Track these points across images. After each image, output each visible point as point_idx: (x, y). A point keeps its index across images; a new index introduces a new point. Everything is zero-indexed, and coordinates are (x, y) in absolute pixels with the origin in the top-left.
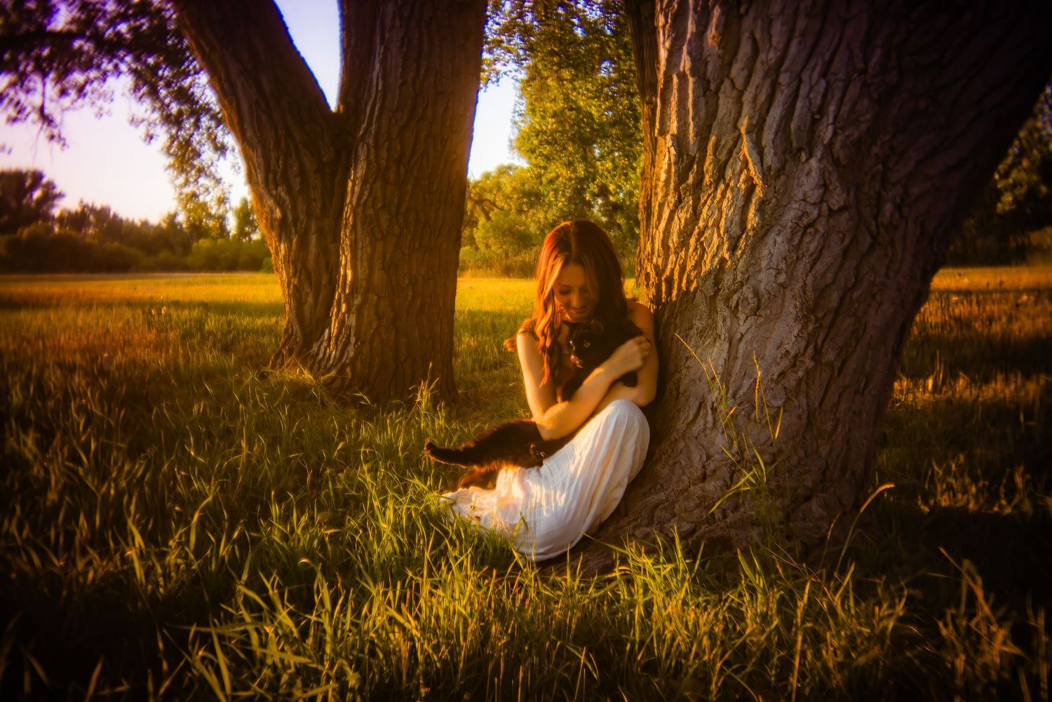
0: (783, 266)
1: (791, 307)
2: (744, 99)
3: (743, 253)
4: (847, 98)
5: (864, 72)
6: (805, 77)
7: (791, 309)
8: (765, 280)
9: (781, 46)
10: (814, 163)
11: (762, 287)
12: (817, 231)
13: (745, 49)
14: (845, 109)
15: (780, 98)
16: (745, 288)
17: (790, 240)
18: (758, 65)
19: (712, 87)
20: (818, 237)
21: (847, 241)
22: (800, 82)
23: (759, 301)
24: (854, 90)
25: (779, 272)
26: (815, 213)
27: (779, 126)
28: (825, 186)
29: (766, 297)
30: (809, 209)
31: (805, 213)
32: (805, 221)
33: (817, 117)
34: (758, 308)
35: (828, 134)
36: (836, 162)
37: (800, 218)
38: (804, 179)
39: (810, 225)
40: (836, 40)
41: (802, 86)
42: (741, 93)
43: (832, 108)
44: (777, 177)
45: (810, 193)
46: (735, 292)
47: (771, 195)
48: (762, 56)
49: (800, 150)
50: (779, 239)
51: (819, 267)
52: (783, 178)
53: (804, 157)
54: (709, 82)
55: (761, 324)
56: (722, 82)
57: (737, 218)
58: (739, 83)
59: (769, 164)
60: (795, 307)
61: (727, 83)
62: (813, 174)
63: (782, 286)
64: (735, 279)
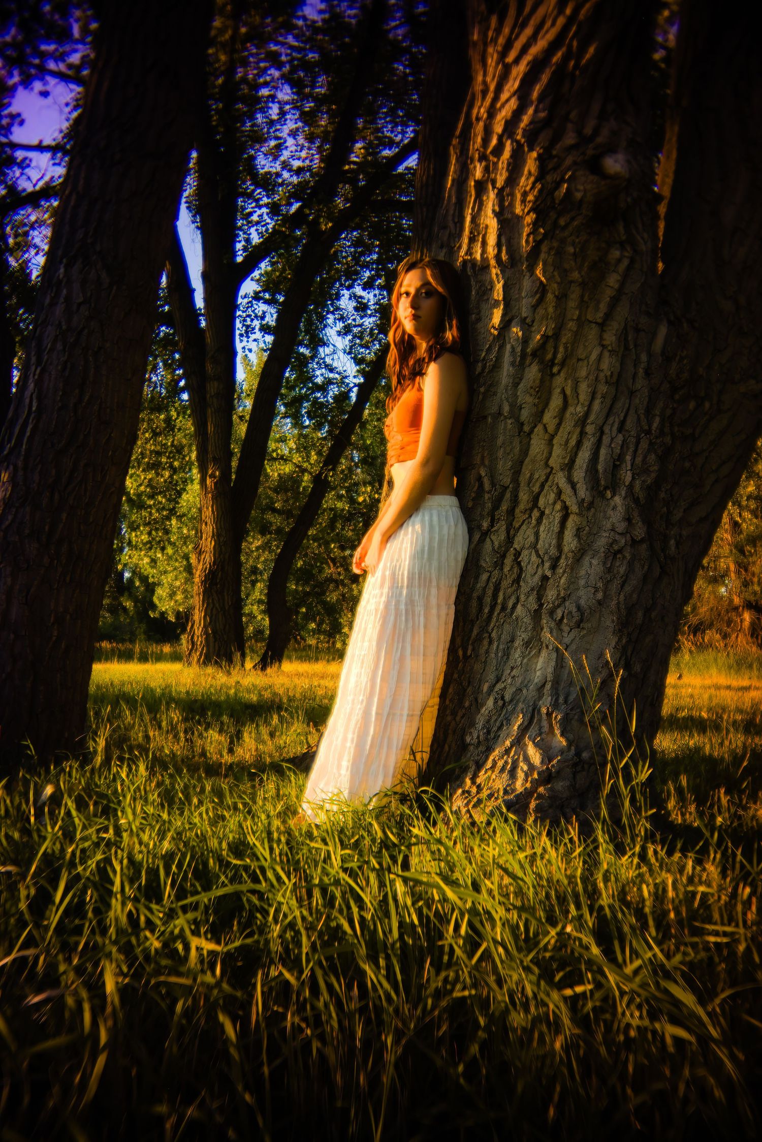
0: (600, 584)
1: (609, 621)
2: (555, 441)
3: (564, 572)
4: (640, 451)
5: (648, 432)
6: (607, 429)
7: (608, 623)
8: (585, 597)
9: (587, 403)
10: (617, 499)
11: (582, 602)
12: (624, 557)
13: (556, 402)
14: (639, 460)
15: (588, 445)
16: (567, 603)
17: (604, 563)
18: (568, 415)
19: (526, 428)
20: (625, 562)
21: (646, 567)
22: (602, 433)
23: (582, 614)
24: (644, 445)
25: (596, 590)
26: (623, 541)
27: (588, 466)
28: (628, 520)
29: (588, 611)
30: (617, 537)
31: (615, 541)
32: (616, 547)
33: (618, 463)
34: (581, 621)
35: (628, 478)
36: (636, 501)
37: (611, 545)
38: (610, 512)
39: (620, 551)
40: (627, 405)
41: (604, 437)
42: (552, 437)
43: (628, 458)
44: (589, 509)
45: (617, 525)
46: (559, 606)
47: (585, 523)
48: (571, 409)
49: (606, 488)
50: (595, 562)
51: (628, 588)
52: (593, 510)
53: (609, 494)
54: (522, 424)
55: (584, 636)
56: (535, 426)
57: (554, 542)
58: (551, 428)
59: (583, 496)
60: (613, 621)
61: (539, 428)
62: (619, 508)
63: (600, 603)
64: (558, 595)
